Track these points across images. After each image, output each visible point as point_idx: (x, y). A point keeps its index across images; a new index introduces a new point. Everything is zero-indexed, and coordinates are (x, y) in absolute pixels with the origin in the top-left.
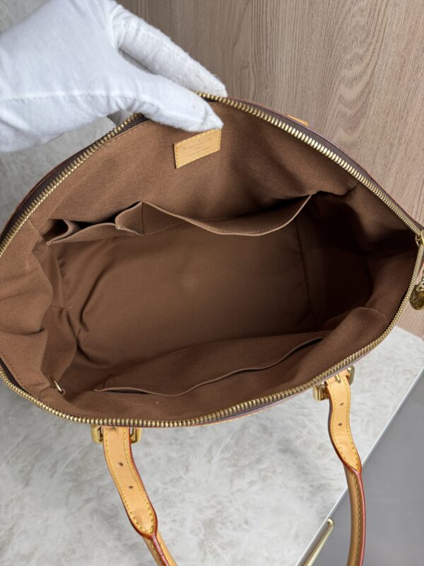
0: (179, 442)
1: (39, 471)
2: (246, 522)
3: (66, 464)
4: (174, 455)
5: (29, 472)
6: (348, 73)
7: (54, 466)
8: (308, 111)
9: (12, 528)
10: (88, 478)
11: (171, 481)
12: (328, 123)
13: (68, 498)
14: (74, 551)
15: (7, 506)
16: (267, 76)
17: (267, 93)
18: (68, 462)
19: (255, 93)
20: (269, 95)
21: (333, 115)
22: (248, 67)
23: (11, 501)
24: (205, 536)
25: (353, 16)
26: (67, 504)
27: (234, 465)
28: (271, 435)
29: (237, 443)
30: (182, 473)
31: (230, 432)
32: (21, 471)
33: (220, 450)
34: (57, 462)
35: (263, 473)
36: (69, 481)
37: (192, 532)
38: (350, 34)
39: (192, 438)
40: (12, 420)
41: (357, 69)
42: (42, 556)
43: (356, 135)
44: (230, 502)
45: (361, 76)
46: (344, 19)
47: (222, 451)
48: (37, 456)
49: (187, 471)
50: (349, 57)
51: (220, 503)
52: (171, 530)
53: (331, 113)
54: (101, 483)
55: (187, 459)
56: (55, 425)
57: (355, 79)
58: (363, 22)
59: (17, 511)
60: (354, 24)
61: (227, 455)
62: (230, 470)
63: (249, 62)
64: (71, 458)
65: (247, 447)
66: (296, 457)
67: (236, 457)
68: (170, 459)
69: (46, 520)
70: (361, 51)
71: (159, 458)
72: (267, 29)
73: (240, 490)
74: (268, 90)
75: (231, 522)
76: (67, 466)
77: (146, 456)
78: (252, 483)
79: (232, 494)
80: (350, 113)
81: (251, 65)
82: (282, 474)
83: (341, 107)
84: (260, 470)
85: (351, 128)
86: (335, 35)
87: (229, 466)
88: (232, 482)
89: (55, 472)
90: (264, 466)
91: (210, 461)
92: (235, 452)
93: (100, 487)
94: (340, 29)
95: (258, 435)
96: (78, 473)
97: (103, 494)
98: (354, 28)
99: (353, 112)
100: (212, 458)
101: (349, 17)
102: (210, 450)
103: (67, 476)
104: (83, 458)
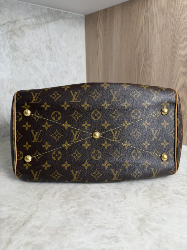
0: (119, 188)
1: (47, 195)
2: (163, 220)
3: (60, 193)
4: (117, 192)
5: (41, 195)
6: (182, 45)
7: (55, 193)
8: (167, 64)
9: (31, 215)
10: (73, 199)
11: (117, 202)
12: (175, 66)
13: (62, 205)
14: (65, 227)
15: (29, 206)
16: (149, 55)
17: (149, 62)
18: (62, 192)
19: (144, 63)
20: (150, 62)
21: (177, 63)
22: (141, 54)
23: (32, 205)
24: (140, 225)
25: (182, 25)
26: (61, 208)
27: (150, 198)
28: (168, 188)
29: (150, 190)
30: (122, 199)
31: (145, 186)
32: (38, 194)
33: (142, 192)
34: (56, 192)
35: (167, 201)
36: (63, 199)
37: (132, 223)
38: (182, 32)
39: (126, 187)
41: (186, 43)
42: (47, 227)
44: (152, 212)
46: (179, 27)
47: (143, 192)
48: (46, 189)
49: (125, 198)
50: (182, 40)
51: (146, 212)
52: (120, 221)
53: (176, 62)
54: (79, 201)
55: (124, 194)
57: (186, 46)
58: (186, 26)
59: (34, 209)
60: (183, 28)
61: (146, 194)
62: (149, 199)
63: (141, 52)
64: (63, 191)
65: (156, 191)
66: (184, 196)
67: (151, 195)
68: (115, 194)
69: (50, 213)
71: (110, 193)
72: (149, 39)
73: (156, 207)
74: (149, 61)
75: (154, 220)
76: (61, 194)
78: (162, 205)
79: (152, 208)
80: (184, 60)
81: (142, 53)
82: (178, 202)
83: (181, 58)
84: (165, 200)
85: (185, 66)
86: (176, 33)
87: (148, 198)
88: (151, 204)
89: (55, 196)
90: (167, 199)
91: (137, 195)
92: (150, 193)
93: (79, 202)
94: (177, 31)
95: (161, 187)
96: (67, 196)
97: (80, 205)
98: (183, 29)
99: (186, 59)
100: (138, 194)
101: (181, 26)
102: (136, 192)
103: (61, 197)
104: (69, 191)
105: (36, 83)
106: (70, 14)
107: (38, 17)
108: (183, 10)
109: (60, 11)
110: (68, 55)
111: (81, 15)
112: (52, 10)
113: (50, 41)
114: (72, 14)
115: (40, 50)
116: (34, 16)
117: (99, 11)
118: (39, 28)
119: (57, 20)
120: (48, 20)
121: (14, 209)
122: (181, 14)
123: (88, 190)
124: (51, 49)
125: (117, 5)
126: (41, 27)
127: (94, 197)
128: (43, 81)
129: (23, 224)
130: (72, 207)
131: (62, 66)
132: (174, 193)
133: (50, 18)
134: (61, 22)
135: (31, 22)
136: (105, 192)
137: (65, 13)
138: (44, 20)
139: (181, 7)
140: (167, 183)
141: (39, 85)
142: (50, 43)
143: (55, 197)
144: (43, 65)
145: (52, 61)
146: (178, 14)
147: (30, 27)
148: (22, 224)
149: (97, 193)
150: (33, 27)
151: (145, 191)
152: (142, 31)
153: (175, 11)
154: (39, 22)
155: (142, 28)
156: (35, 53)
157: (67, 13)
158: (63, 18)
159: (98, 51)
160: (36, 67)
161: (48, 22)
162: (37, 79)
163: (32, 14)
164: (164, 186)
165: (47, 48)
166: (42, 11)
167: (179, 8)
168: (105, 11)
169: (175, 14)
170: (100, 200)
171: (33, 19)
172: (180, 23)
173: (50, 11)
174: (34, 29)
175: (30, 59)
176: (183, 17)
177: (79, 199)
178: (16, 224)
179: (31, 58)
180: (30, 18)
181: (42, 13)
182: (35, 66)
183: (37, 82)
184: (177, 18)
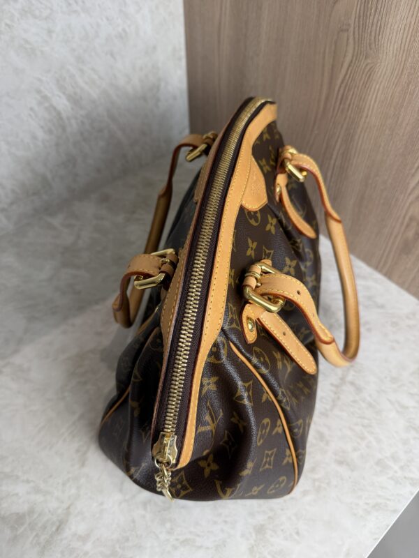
2: (298, 533)
8: (414, 92)
9: (68, 508)
14: (127, 540)
15: (64, 484)
16: (370, 44)
17: (367, 65)
19: (351, 61)
20: (368, 67)
22: (347, 30)
23: (68, 480)
24: (255, 541)
28: (327, 443)
35: (317, 484)
37: (243, 535)
42: (98, 539)
52: (222, 531)
59: (73, 491)
63: (349, 25)
66: (353, 471)
69: (102, 504)
74: (369, 61)
75: (282, 530)
81: (352, 29)
82: (336, 486)
84: (314, 480)
90: (316, 476)
105: (39, 92)
121: (37, 490)
128: (58, 81)
129: (57, 529)
131: (108, 19)
141: (49, 95)
144: (50, 32)
145: (75, 12)
148: (54, 529)
160: (28, 46)
162: (40, 80)
175: (7, 25)
178: (44, 527)
179: (8, 22)
182: (27, 41)
183: (42, 88)
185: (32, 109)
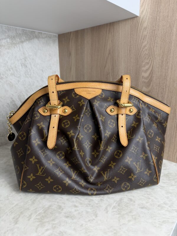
0: (91, 205)
1: (23, 218)
4: (89, 210)
5: (17, 219)
6: (144, 69)
7: (30, 216)
10: (47, 220)
11: (89, 221)
12: (139, 86)
13: (37, 229)
15: (5, 233)
16: (116, 75)
18: (37, 214)
21: (141, 83)
22: (109, 74)
23: (8, 231)
25: (144, 52)
26: (36, 232)
27: (119, 214)
28: (134, 202)
29: (119, 205)
30: (94, 217)
31: (115, 201)
32: (13, 218)
33: (111, 208)
34: (32, 214)
35: (134, 217)
36: (38, 222)
38: (143, 57)
39: (97, 204)
40: (11, 198)
41: (147, 67)
43: (150, 88)
44: (120, 229)
45: (149, 69)
46: (141, 53)
47: (113, 209)
48: (22, 212)
49: (96, 216)
50: (144, 64)
51: (115, 230)
53: (140, 83)
54: (54, 222)
55: (96, 212)
56: (31, 200)
57: (147, 70)
58: (147, 53)
59: (10, 235)
61: (115, 210)
62: (118, 216)
63: (110, 72)
65: (124, 207)
66: (148, 210)
67: (120, 211)
68: (87, 212)
70: (148, 61)
71: (82, 212)
72: (116, 61)
73: (124, 224)
76: (37, 216)
77: (76, 211)
78: (129, 221)
79: (120, 225)
80: (146, 81)
82: (143, 217)
83: (143, 80)
84: (132, 216)
85: (147, 86)
86: (139, 58)
87: (117, 214)
88: (119, 221)
89: (31, 218)
90: (134, 214)
91: (107, 213)
92: (119, 209)
93: (53, 224)
94: (140, 56)
95: (128, 202)
96: (42, 218)
97: (55, 227)
98: (144, 55)
99: (148, 80)
100: (108, 211)
101: (142, 52)
102: (106, 208)
103: (36, 220)
104: (44, 212)
105: (12, 98)
106: (44, 33)
107: (13, 38)
108: (144, 39)
109: (35, 32)
110: (42, 71)
111: (55, 34)
112: (26, 30)
113: (25, 59)
114: (46, 34)
115: (16, 67)
116: (9, 37)
117: (71, 32)
118: (14, 48)
119: (31, 39)
120: (23, 40)
122: (142, 42)
123: (62, 209)
124: (26, 66)
125: (87, 29)
126: (15, 46)
127: (67, 217)
128: (19, 96)
130: (47, 230)
131: (37, 81)
132: (140, 208)
133: (24, 38)
134: (36, 41)
135: (6, 42)
136: (78, 210)
137: (39, 33)
138: (18, 40)
139: (142, 36)
140: (134, 197)
141: (15, 100)
142: (26, 61)
143: (30, 220)
144: (19, 81)
145: (27, 77)
146: (140, 41)
147: (5, 47)
149: (70, 212)
150: (8, 47)
151: (114, 207)
152: (109, 53)
153: (137, 39)
154: (14, 42)
155: (110, 51)
156: (10, 71)
157: (41, 33)
158: (37, 37)
159: (71, 68)
160: (11, 84)
161: (22, 42)
162: (13, 95)
163: (7, 35)
164: (131, 200)
165: (22, 66)
166: (16, 32)
167: (141, 37)
168: (77, 32)
169: (137, 42)
170: (73, 220)
171: (8, 39)
172: (141, 49)
173: (25, 31)
174: (9, 49)
175: (6, 77)
176: (144, 44)
177: (53, 220)
179: (6, 76)
180: (5, 39)
181: (17, 34)
182: (11, 82)
183: (13, 98)
184: (139, 45)
185: (8, 104)
